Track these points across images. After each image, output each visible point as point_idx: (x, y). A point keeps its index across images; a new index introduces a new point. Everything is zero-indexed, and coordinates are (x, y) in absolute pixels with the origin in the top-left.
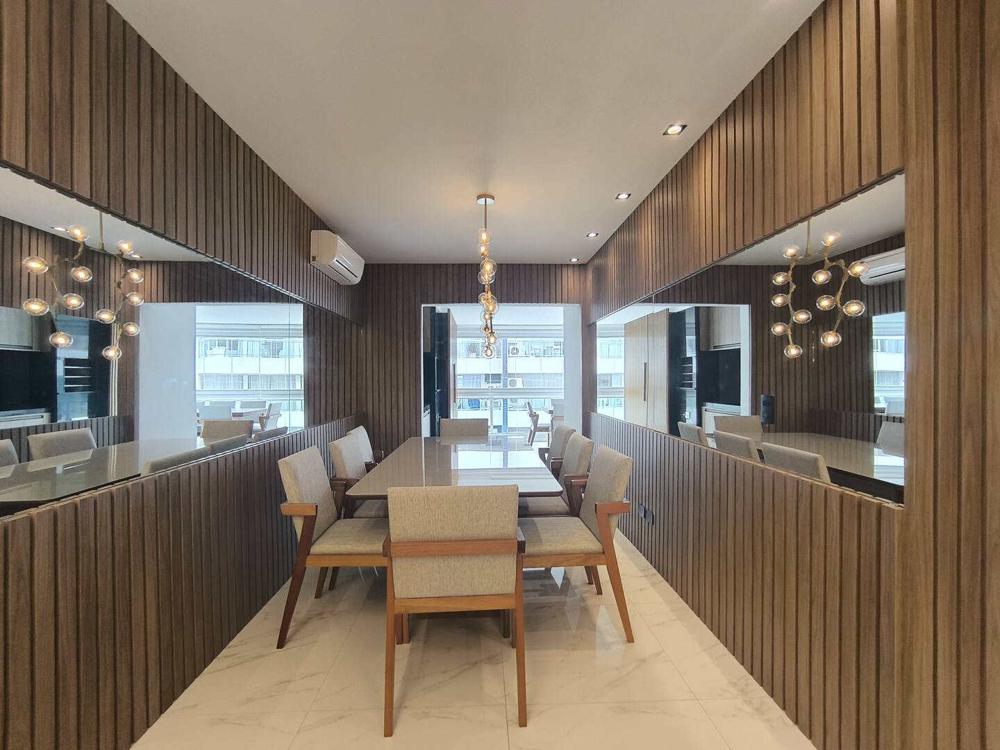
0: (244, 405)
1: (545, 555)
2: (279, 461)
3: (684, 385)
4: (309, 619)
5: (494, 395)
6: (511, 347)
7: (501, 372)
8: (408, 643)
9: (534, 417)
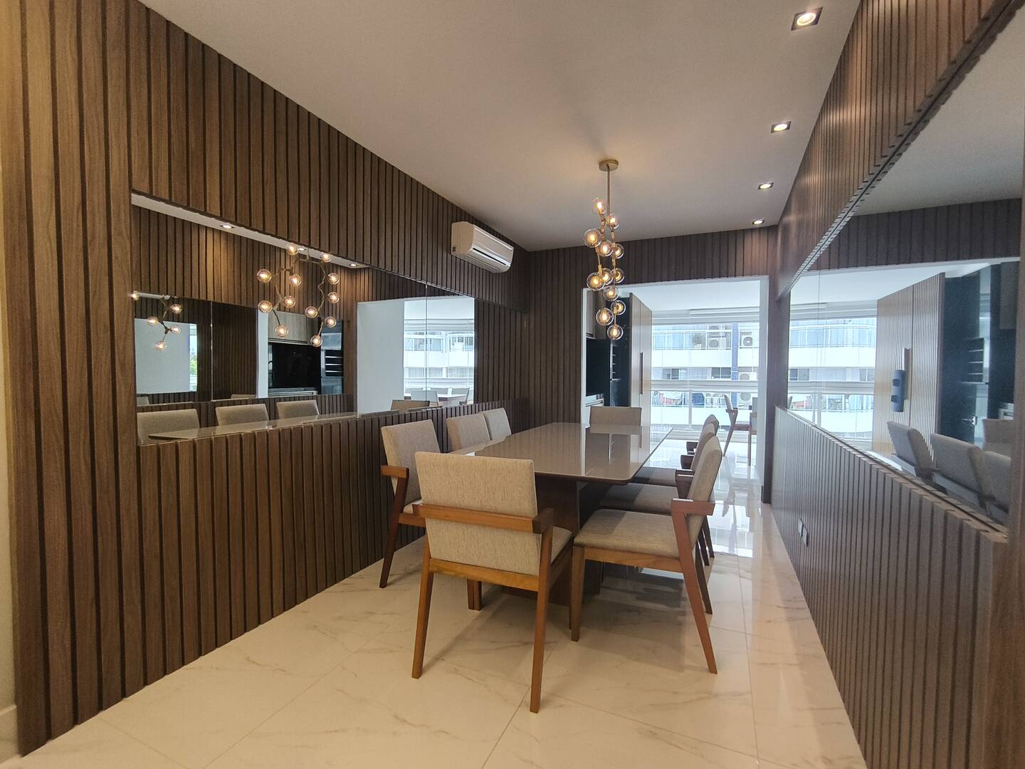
0: (454, 391)
1: (611, 550)
2: (383, 429)
3: (972, 379)
4: (416, 571)
5: (693, 388)
6: (744, 337)
7: (730, 366)
8: (480, 610)
9: (733, 413)
